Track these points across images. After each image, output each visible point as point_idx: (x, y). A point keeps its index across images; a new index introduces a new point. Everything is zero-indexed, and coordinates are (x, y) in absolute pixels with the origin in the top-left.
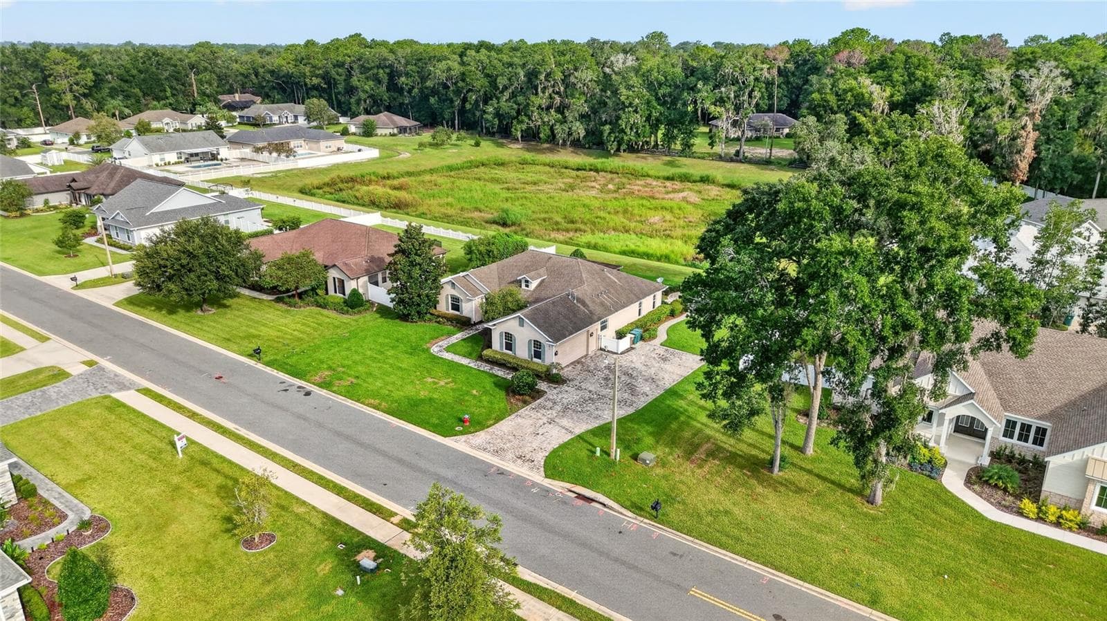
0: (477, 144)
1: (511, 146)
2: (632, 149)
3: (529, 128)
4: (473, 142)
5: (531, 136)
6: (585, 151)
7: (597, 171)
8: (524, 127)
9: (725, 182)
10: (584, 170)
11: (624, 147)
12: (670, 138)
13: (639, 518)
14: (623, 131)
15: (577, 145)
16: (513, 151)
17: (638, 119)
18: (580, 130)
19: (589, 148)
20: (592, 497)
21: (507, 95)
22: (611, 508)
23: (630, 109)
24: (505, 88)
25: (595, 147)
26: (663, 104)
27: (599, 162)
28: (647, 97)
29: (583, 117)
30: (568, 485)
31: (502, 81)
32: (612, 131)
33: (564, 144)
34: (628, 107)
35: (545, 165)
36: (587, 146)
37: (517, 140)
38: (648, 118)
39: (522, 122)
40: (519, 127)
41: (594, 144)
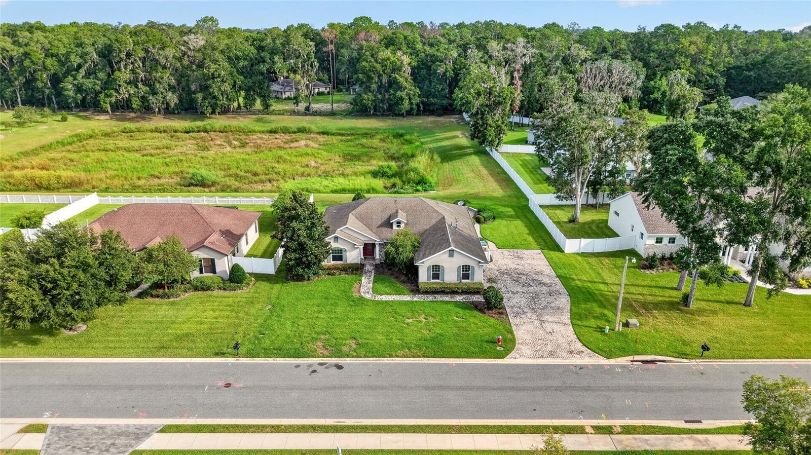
0: (64, 119)
1: (98, 117)
2: (225, 111)
3: (117, 101)
4: (59, 118)
5: (122, 108)
6: (175, 116)
7: (206, 131)
8: (113, 100)
9: (318, 131)
10: (193, 132)
11: (218, 110)
12: (249, 101)
13: (692, 360)
14: (215, 98)
15: (168, 111)
16: (101, 123)
17: (227, 87)
18: (173, 99)
19: (179, 113)
20: (652, 359)
21: (82, 72)
22: (671, 361)
23: (219, 79)
24: (80, 66)
25: (183, 112)
26: (242, 74)
27: (199, 123)
28: (229, 69)
29: (171, 88)
30: (631, 358)
31: (75, 60)
32: (204, 98)
33: (159, 112)
34: (216, 78)
35: (152, 131)
36: (176, 112)
37: (107, 112)
38: (234, 86)
39: (110, 96)
40: (108, 100)
41: (182, 110)
